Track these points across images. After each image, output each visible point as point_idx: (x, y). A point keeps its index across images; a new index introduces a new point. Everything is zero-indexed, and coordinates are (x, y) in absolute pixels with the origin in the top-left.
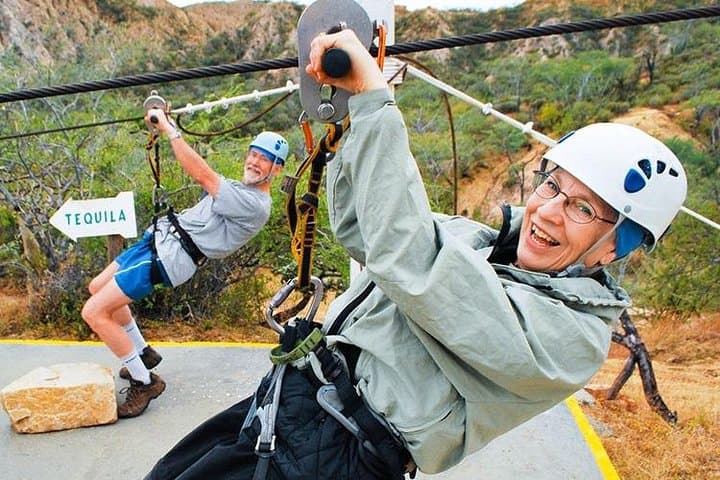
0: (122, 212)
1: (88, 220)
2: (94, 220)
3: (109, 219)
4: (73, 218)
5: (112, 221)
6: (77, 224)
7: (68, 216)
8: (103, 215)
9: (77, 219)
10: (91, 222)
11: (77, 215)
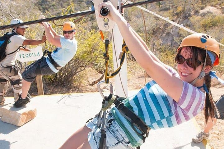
0: (38, 53)
1: (27, 56)
2: (29, 56)
3: (34, 55)
4: (22, 56)
5: (35, 56)
6: (23, 58)
7: (20, 55)
8: (32, 54)
9: (23, 56)
10: (28, 57)
11: (23, 55)
